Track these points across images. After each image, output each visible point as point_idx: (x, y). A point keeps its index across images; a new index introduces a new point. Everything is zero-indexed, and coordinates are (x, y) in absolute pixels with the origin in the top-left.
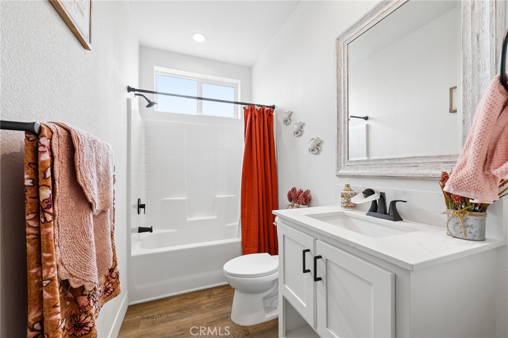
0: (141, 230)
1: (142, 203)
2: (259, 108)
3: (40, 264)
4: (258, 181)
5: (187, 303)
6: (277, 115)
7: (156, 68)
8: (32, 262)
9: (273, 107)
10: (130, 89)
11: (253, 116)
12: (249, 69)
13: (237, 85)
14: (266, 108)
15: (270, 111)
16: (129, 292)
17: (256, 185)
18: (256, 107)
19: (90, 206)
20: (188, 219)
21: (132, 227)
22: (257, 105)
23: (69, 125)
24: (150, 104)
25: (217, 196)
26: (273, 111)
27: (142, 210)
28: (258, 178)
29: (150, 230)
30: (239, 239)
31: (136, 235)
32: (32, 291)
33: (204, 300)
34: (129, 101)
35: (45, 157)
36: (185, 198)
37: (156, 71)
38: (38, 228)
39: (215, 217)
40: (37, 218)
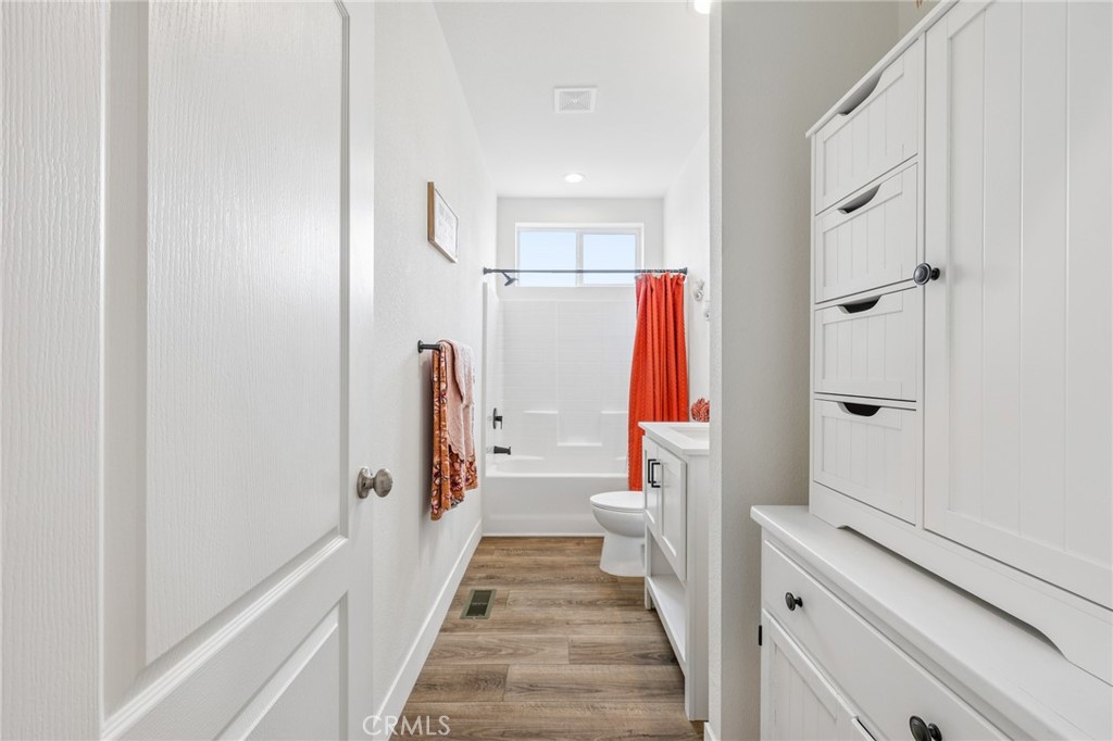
0: (497, 450)
1: (498, 414)
2: (659, 275)
3: (440, 429)
4: (654, 388)
5: (548, 545)
6: (689, 282)
7: (517, 224)
8: (436, 427)
9: (685, 271)
10: (486, 271)
11: (649, 289)
12: (660, 202)
13: (639, 229)
14: (671, 275)
15: (678, 278)
16: (483, 522)
17: (651, 394)
18: (655, 275)
19: (462, 398)
20: (559, 444)
21: (487, 446)
22: (656, 271)
23: (452, 341)
24: (510, 281)
25: (604, 412)
26: (684, 278)
27: (498, 423)
28: (654, 384)
29: (508, 451)
30: (626, 475)
31: (491, 457)
32: (436, 444)
33: (571, 546)
34: (485, 285)
35: (443, 364)
36: (556, 412)
37: (519, 228)
38: (440, 407)
39: (600, 444)
40: (439, 401)
